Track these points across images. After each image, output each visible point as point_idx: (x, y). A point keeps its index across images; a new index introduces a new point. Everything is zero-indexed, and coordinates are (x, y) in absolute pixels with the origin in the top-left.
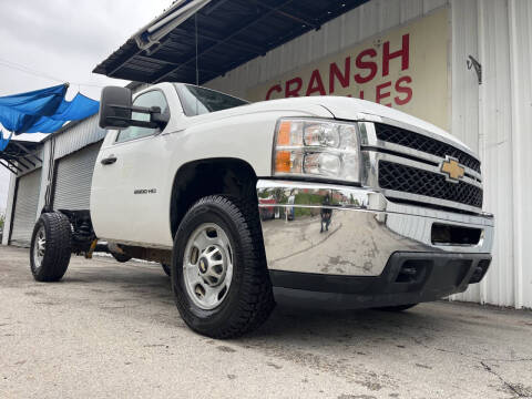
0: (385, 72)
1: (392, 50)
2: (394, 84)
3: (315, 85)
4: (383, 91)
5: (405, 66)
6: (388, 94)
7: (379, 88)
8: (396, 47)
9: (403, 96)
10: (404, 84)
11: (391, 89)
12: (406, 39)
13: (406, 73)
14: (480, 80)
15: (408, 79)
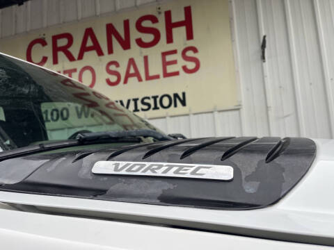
0: (170, 40)
1: (174, 20)
2: (180, 52)
3: (90, 43)
4: (169, 58)
5: (190, 36)
6: (175, 62)
7: (164, 54)
8: (178, 16)
9: (191, 65)
10: (190, 54)
11: (178, 57)
12: (188, 11)
13: (190, 43)
14: (263, 57)
15: (195, 50)
